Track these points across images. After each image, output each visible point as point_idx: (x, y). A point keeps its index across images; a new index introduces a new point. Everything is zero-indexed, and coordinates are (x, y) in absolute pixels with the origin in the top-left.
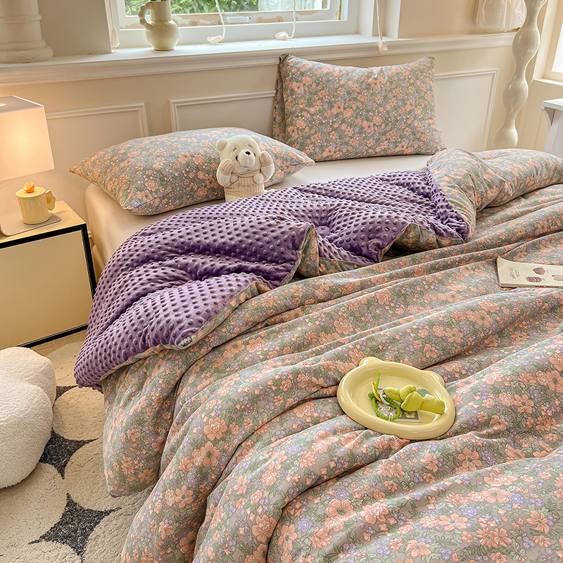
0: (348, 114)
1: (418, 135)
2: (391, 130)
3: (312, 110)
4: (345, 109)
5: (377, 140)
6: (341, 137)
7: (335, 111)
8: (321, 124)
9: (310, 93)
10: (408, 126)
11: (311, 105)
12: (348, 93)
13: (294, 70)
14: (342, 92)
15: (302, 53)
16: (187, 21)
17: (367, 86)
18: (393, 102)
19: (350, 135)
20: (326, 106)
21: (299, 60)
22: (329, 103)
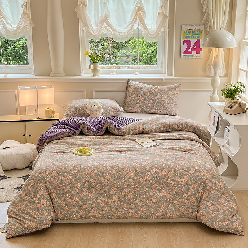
0: (142, 99)
1: (166, 108)
2: (156, 105)
3: (132, 96)
4: (141, 97)
5: (151, 108)
6: (139, 106)
7: (138, 97)
8: (134, 101)
9: (132, 91)
10: (162, 105)
11: (132, 95)
12: (143, 93)
13: (130, 84)
14: (141, 92)
15: (134, 80)
16: (108, 68)
17: (150, 91)
18: (158, 97)
19: (142, 105)
20: (136, 96)
21: (133, 81)
22: (137, 95)
